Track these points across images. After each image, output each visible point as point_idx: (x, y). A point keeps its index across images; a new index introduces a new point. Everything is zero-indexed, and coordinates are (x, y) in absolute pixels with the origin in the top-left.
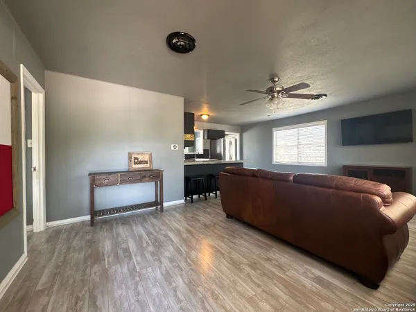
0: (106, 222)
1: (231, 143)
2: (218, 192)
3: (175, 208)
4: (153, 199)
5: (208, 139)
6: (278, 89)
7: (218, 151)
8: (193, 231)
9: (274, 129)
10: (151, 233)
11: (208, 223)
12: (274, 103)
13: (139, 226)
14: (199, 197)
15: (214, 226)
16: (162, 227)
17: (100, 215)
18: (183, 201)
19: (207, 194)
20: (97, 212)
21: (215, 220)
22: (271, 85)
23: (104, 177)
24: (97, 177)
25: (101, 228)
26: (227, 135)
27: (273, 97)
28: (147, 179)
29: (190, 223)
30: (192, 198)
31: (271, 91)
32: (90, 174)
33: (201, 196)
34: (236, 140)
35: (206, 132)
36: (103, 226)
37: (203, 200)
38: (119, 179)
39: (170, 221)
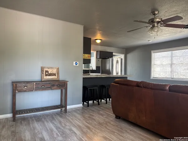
0: (24, 119)
1: (117, 62)
2: (108, 99)
3: (76, 110)
4: (58, 103)
5: (100, 58)
6: (157, 20)
7: (108, 68)
8: (91, 127)
9: (152, 52)
10: (59, 128)
11: (101, 121)
12: (154, 31)
13: (49, 122)
14: (93, 102)
15: (106, 124)
16: (68, 124)
17: (19, 114)
18: (81, 105)
19: (100, 100)
20: (17, 111)
21: (107, 120)
22: (152, 17)
23: (24, 84)
24: (19, 85)
25: (21, 123)
26: (115, 55)
27: (154, 26)
28: (55, 87)
29: (88, 121)
30: (88, 103)
31: (152, 21)
32: (13, 82)
33: (95, 102)
34: (122, 59)
35: (99, 53)
36: (23, 122)
37: (96, 105)
38: (35, 86)
39: (72, 119)
